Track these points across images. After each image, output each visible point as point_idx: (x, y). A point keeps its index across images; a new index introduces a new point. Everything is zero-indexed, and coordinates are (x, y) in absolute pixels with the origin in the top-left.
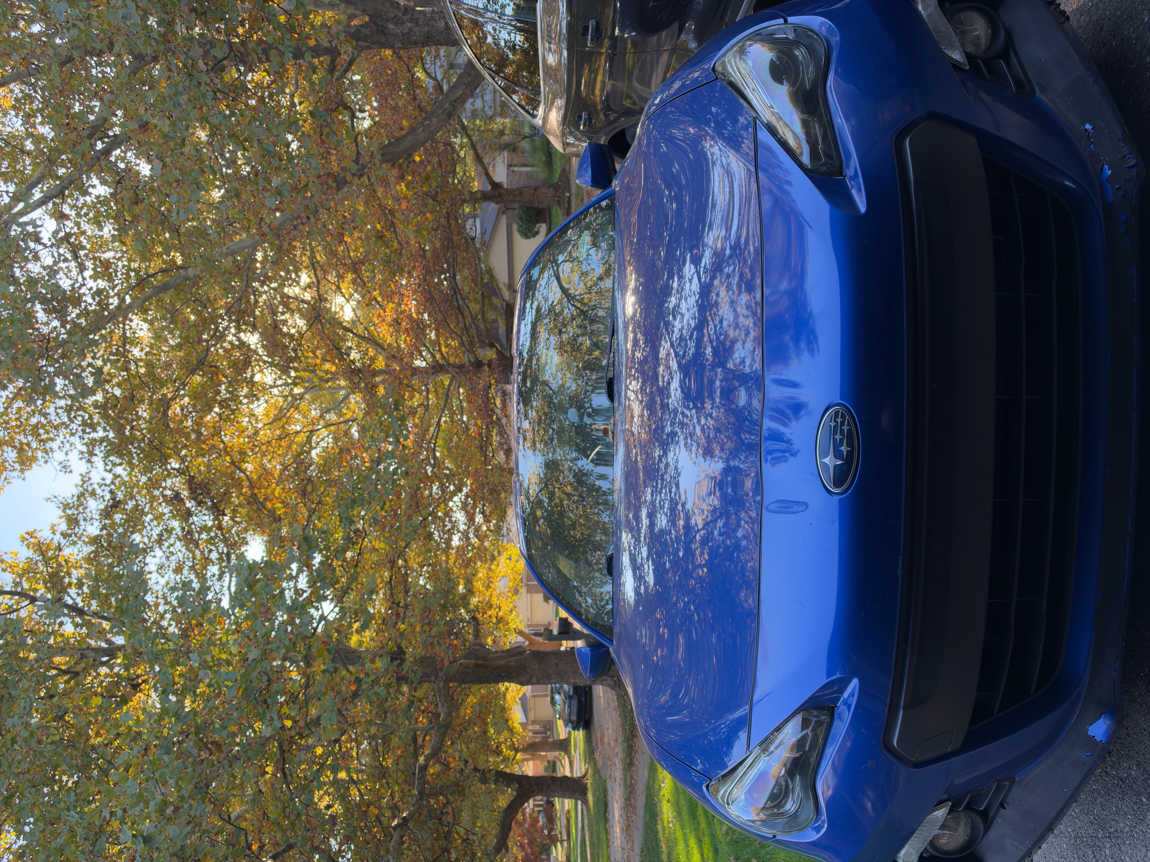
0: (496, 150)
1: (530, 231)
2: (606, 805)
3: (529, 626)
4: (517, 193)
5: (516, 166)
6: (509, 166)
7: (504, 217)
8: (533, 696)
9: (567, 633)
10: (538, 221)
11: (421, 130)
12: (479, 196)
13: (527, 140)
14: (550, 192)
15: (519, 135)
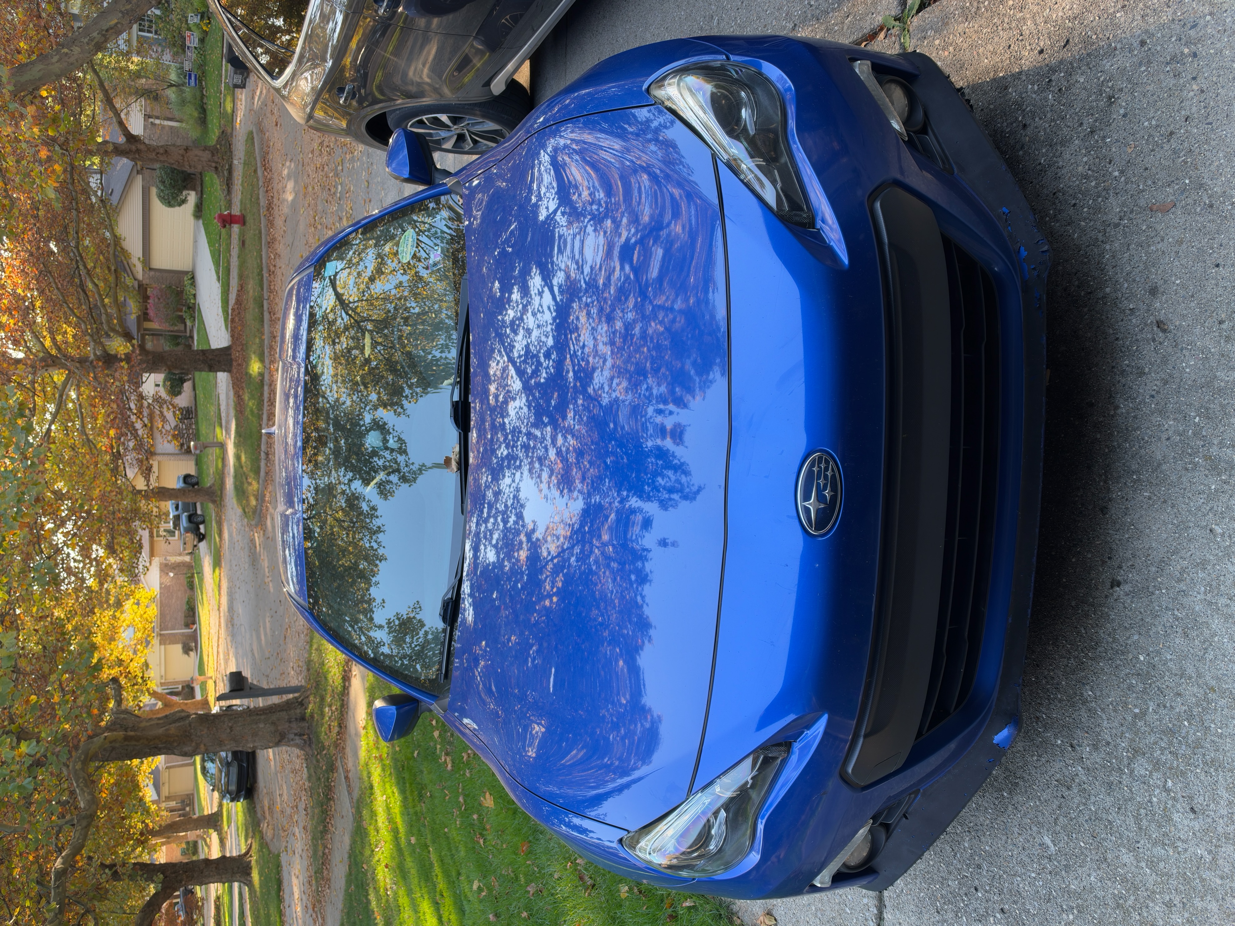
0: (130, 94)
1: (174, 198)
2: (279, 883)
3: (162, 684)
4: (161, 151)
5: (157, 118)
6: (147, 116)
7: (140, 177)
8: (167, 768)
9: (242, 690)
10: (185, 188)
11: (55, 59)
12: (110, 148)
13: (174, 89)
14: (206, 155)
15: (163, 81)
